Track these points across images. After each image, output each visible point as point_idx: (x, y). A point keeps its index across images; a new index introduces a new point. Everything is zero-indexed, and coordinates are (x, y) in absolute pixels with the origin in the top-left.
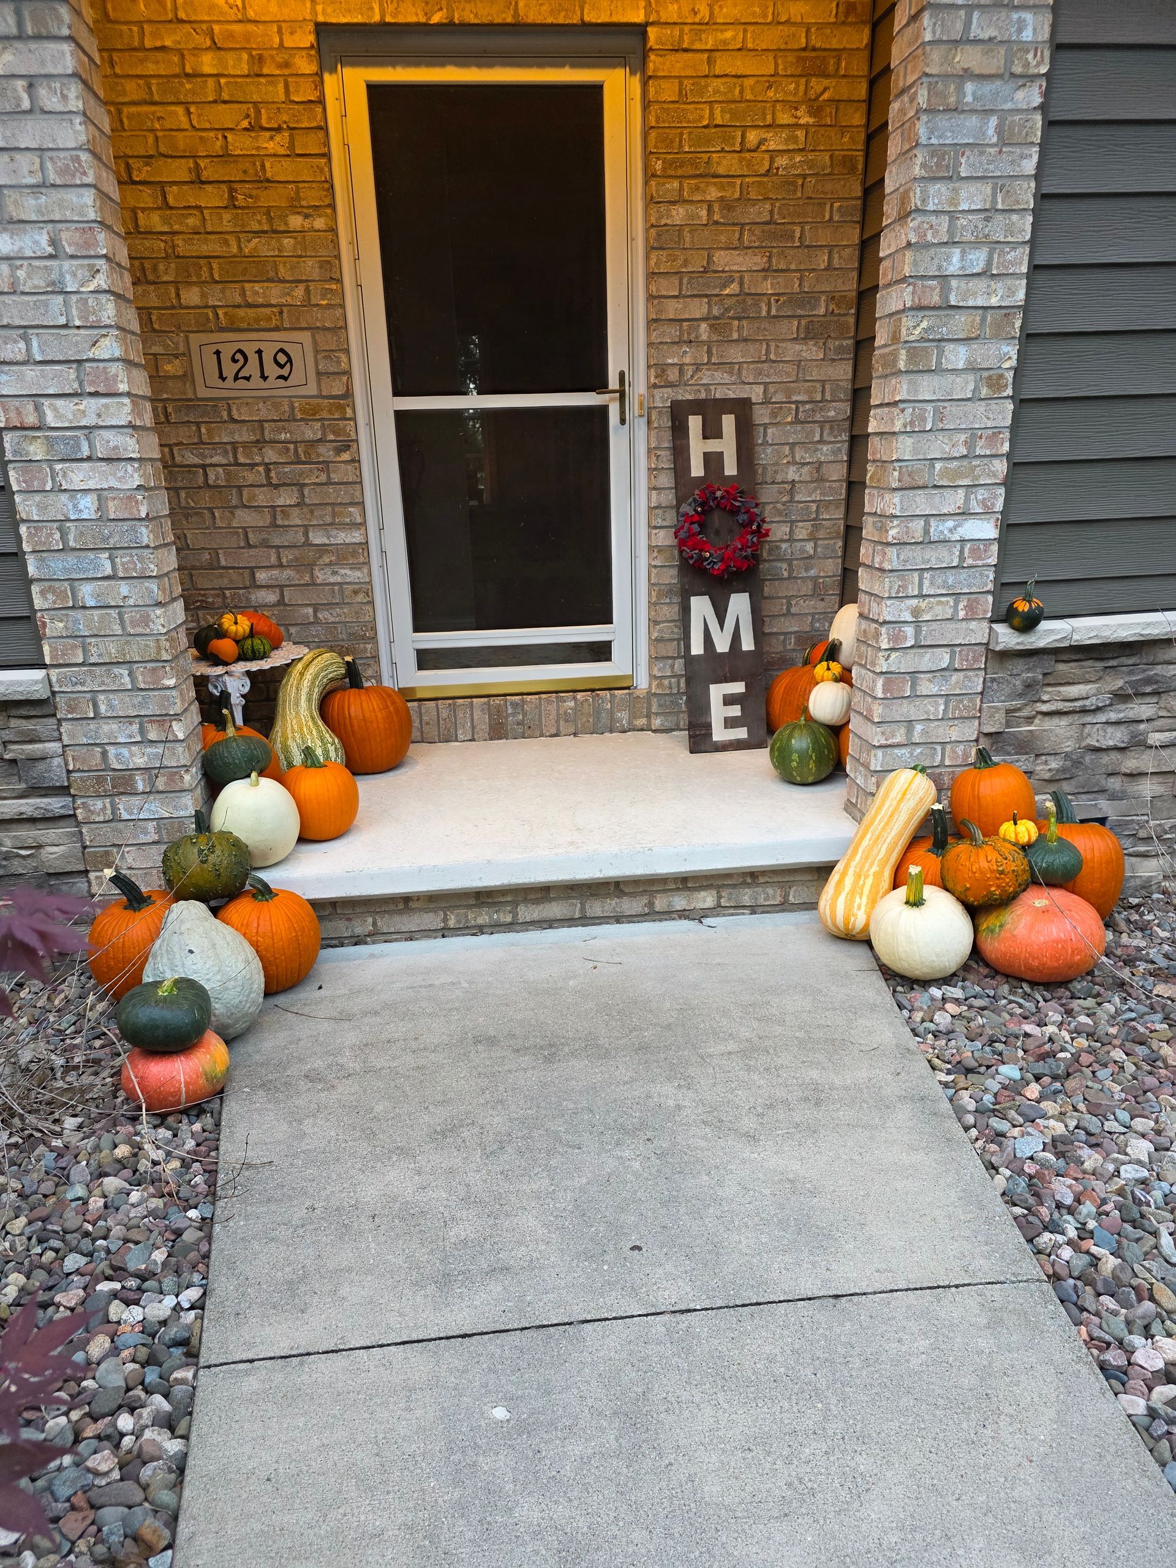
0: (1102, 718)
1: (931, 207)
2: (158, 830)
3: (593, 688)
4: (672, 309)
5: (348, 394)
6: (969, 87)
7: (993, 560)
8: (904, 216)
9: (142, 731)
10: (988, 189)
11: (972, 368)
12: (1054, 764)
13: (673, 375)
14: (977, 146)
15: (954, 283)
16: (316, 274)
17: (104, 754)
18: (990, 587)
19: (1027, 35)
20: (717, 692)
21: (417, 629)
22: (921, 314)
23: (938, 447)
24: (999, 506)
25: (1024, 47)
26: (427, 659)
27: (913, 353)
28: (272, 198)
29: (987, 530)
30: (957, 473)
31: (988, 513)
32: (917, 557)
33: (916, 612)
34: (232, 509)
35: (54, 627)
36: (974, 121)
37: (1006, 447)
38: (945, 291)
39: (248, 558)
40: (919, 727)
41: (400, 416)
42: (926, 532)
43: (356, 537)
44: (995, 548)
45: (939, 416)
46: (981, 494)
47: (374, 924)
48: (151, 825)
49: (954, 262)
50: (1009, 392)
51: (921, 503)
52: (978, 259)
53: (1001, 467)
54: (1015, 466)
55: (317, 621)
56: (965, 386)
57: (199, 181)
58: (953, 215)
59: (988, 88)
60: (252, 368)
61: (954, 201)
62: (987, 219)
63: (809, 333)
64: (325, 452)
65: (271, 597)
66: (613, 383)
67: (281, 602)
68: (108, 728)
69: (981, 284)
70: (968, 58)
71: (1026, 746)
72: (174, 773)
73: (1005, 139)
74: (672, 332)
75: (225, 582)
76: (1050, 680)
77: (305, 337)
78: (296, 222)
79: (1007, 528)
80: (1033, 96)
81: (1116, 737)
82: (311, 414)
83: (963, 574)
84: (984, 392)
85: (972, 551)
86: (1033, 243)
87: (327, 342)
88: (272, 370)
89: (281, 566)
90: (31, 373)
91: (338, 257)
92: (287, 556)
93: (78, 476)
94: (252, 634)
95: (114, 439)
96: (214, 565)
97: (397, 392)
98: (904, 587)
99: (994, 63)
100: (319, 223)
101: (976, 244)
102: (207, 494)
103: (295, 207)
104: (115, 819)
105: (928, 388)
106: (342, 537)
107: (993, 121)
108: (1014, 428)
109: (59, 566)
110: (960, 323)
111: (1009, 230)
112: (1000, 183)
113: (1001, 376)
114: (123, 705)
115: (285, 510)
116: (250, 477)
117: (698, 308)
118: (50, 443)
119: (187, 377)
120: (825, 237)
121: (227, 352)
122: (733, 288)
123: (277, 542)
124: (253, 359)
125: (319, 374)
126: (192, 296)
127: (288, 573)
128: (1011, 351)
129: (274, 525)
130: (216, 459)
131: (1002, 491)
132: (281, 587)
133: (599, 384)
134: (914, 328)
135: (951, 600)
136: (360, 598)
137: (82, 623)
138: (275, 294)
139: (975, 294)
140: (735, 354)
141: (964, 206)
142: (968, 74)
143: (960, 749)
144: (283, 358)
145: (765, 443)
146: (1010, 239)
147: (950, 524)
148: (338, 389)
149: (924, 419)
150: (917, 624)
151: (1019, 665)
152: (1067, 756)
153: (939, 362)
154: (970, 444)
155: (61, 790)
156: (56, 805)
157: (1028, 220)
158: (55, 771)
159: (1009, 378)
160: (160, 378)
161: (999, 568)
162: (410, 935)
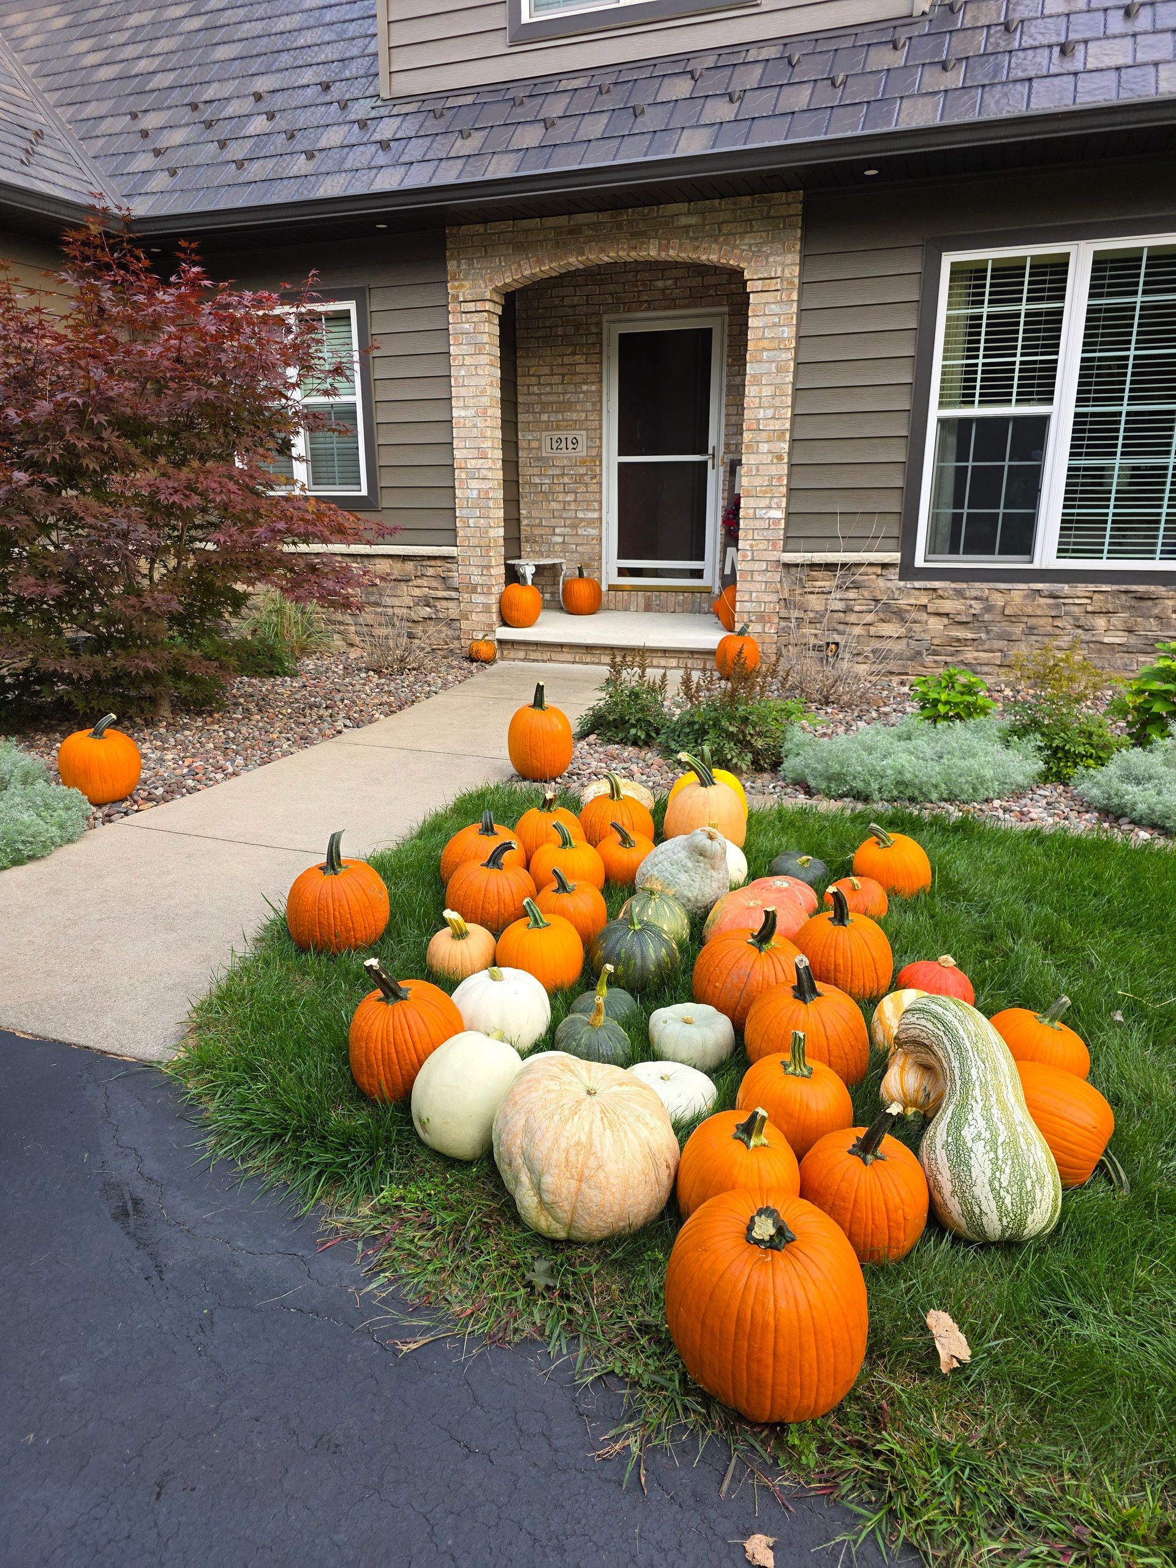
0: (833, 596)
1: (752, 394)
2: (482, 607)
3: (692, 591)
4: (733, 420)
5: (599, 455)
6: (765, 354)
7: (782, 526)
10: (773, 388)
11: (770, 452)
13: (733, 448)
14: (769, 374)
15: (763, 421)
16: (590, 408)
17: (470, 578)
18: (782, 537)
19: (786, 335)
21: (619, 558)
22: (749, 432)
23: (758, 481)
24: (784, 505)
25: (784, 339)
26: (622, 572)
28: (576, 380)
29: (779, 514)
30: (765, 492)
31: (779, 507)
32: (752, 524)
33: (751, 546)
34: (549, 502)
35: (461, 533)
36: (767, 365)
37: (785, 482)
38: (759, 424)
39: (553, 522)
40: (754, 595)
41: (621, 465)
42: (755, 514)
43: (596, 515)
44: (783, 522)
45: (758, 470)
46: (776, 500)
48: (480, 605)
50: (786, 460)
51: (753, 503)
52: (770, 413)
53: (784, 490)
54: (790, 490)
55: (576, 551)
56: (768, 459)
57: (552, 373)
58: (760, 397)
59: (772, 353)
60: (563, 445)
61: (760, 392)
62: (775, 398)
64: (587, 479)
65: (560, 539)
66: (710, 451)
67: (564, 542)
68: (472, 569)
69: (772, 422)
70: (761, 344)
72: (490, 587)
73: (779, 370)
74: (733, 430)
75: (543, 532)
76: (808, 578)
77: (584, 433)
79: (789, 514)
80: (790, 355)
81: (840, 606)
82: (583, 463)
83: (772, 532)
84: (775, 461)
85: (774, 523)
86: (793, 406)
87: (592, 434)
88: (570, 446)
89: (565, 526)
90: (465, 451)
91: (601, 401)
92: (568, 522)
93: (474, 484)
95: (485, 472)
97: (620, 455)
98: (747, 536)
99: (775, 344)
101: (769, 407)
102: (541, 495)
103: (585, 382)
105: (753, 459)
106: (590, 515)
107: (774, 365)
108: (789, 476)
109: (465, 512)
110: (765, 436)
111: (782, 402)
112: (777, 386)
113: (783, 455)
115: (569, 503)
116: (558, 489)
118: (467, 473)
119: (539, 448)
121: (555, 438)
123: (565, 516)
124: (564, 441)
125: (588, 447)
126: (545, 417)
127: (568, 529)
128: (786, 446)
129: (564, 509)
130: (547, 481)
131: (785, 499)
132: (564, 536)
133: (704, 451)
134: (748, 437)
135: (769, 542)
136: (594, 542)
137: (469, 532)
138: (575, 416)
139: (770, 425)
141: (765, 394)
142: (764, 349)
143: (772, 605)
144: (575, 441)
146: (783, 405)
147: (765, 511)
148: (594, 452)
149: (752, 471)
150: (753, 551)
151: (793, 570)
152: (817, 612)
153: (757, 450)
154: (771, 480)
155: (456, 590)
156: (454, 594)
157: (790, 399)
158: (455, 583)
159: (786, 456)
160: (530, 449)
161: (786, 529)
162: (563, 662)
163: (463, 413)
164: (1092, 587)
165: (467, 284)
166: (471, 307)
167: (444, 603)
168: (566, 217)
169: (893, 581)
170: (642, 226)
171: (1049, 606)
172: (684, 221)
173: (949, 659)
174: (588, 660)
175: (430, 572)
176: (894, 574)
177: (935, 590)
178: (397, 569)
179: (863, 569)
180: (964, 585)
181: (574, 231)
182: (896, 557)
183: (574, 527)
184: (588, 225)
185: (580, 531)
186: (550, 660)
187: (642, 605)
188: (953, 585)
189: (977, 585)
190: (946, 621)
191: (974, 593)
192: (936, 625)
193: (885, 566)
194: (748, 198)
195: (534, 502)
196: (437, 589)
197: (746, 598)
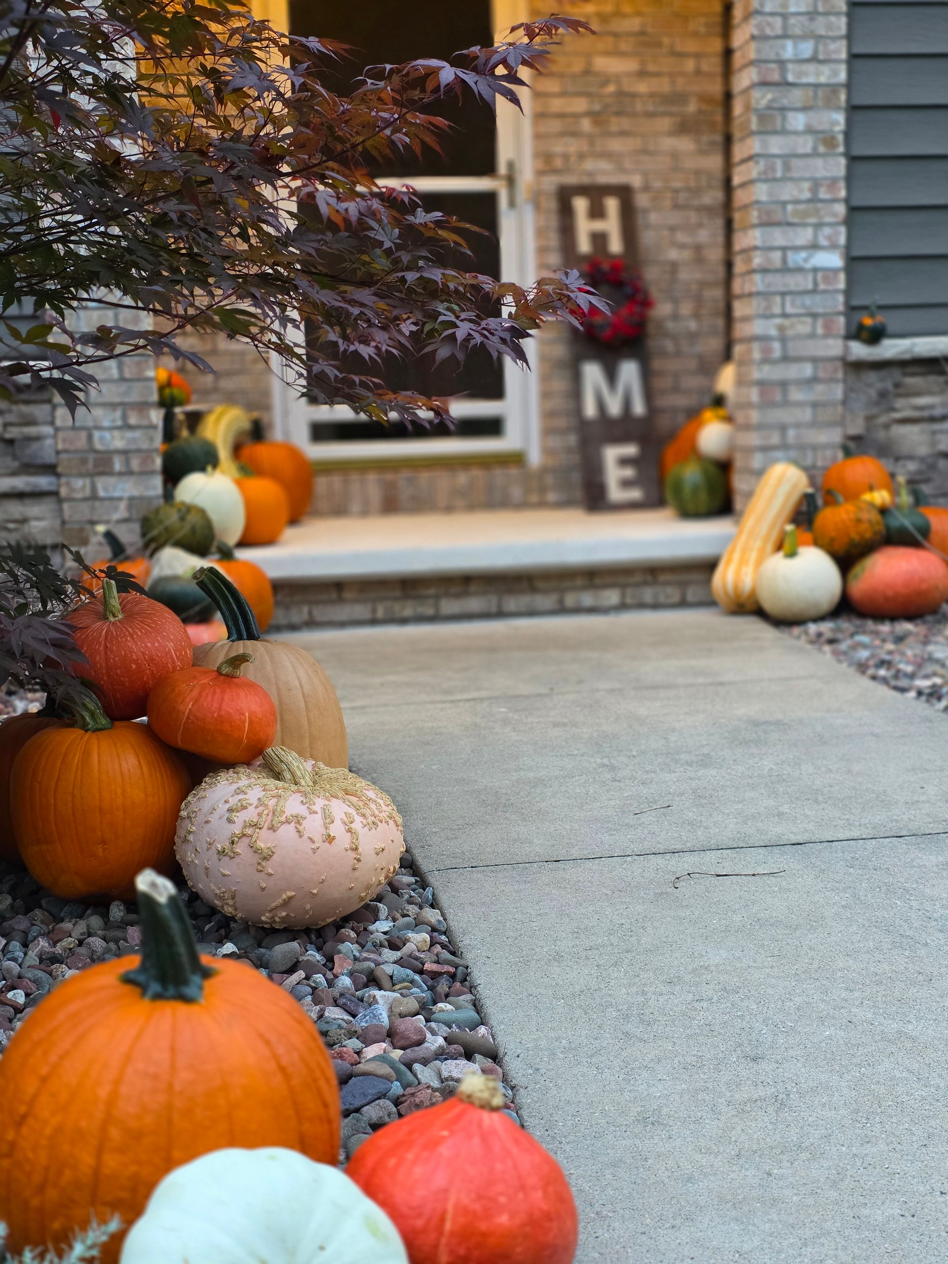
1: (767, 9)
2: (129, 508)
3: (486, 462)
4: (557, 105)
7: (841, 285)
8: (747, 17)
9: (124, 417)
11: (810, 130)
12: (912, 466)
13: (558, 163)
15: (790, 66)
17: (90, 437)
18: (841, 308)
20: (611, 454)
22: (764, 89)
23: (788, 192)
24: (842, 240)
26: (321, 432)
27: (763, 118)
29: (835, 260)
30: (805, 214)
31: (833, 246)
32: (778, 282)
33: (781, 328)
37: (843, 193)
38: (783, 71)
40: (791, 433)
42: (784, 260)
44: (842, 277)
45: (787, 168)
46: (827, 231)
47: (310, 613)
48: (123, 505)
49: (789, 50)
50: (841, 149)
51: (778, 237)
52: (807, 48)
53: (841, 209)
54: (853, 210)
55: (215, 390)
56: (806, 145)
58: (785, 16)
61: (785, 6)
62: (812, 19)
63: (684, 128)
66: (502, 169)
68: (96, 414)
69: (811, 67)
71: (885, 451)
74: (556, 126)
76: (901, 391)
83: (818, 298)
84: (822, 149)
94: (170, 384)
98: (768, 307)
101: (804, 37)
104: (94, 497)
105: (776, 145)
108: (849, 179)
110: (796, 96)
113: (833, 138)
114: (110, 393)
117: (580, 105)
120: (691, 46)
122: (611, 88)
128: (839, 119)
131: (843, 230)
133: (489, 169)
134: (763, 98)
135: (809, 320)
139: (806, 74)
140: (616, 145)
141: (793, 9)
143: (829, 453)
145: (648, 226)
146: (831, 34)
147: (803, 254)
149: (773, 169)
150: (783, 340)
151: (872, 376)
152: (922, 460)
153: (783, 126)
154: (814, 189)
155: (50, 469)
156: (43, 482)
157: (843, 20)
158: (46, 451)
159: (840, 138)
161: (848, 293)
162: (342, 625)
174: (408, 612)
186: (311, 624)
187: (376, 501)
197: (775, 439)
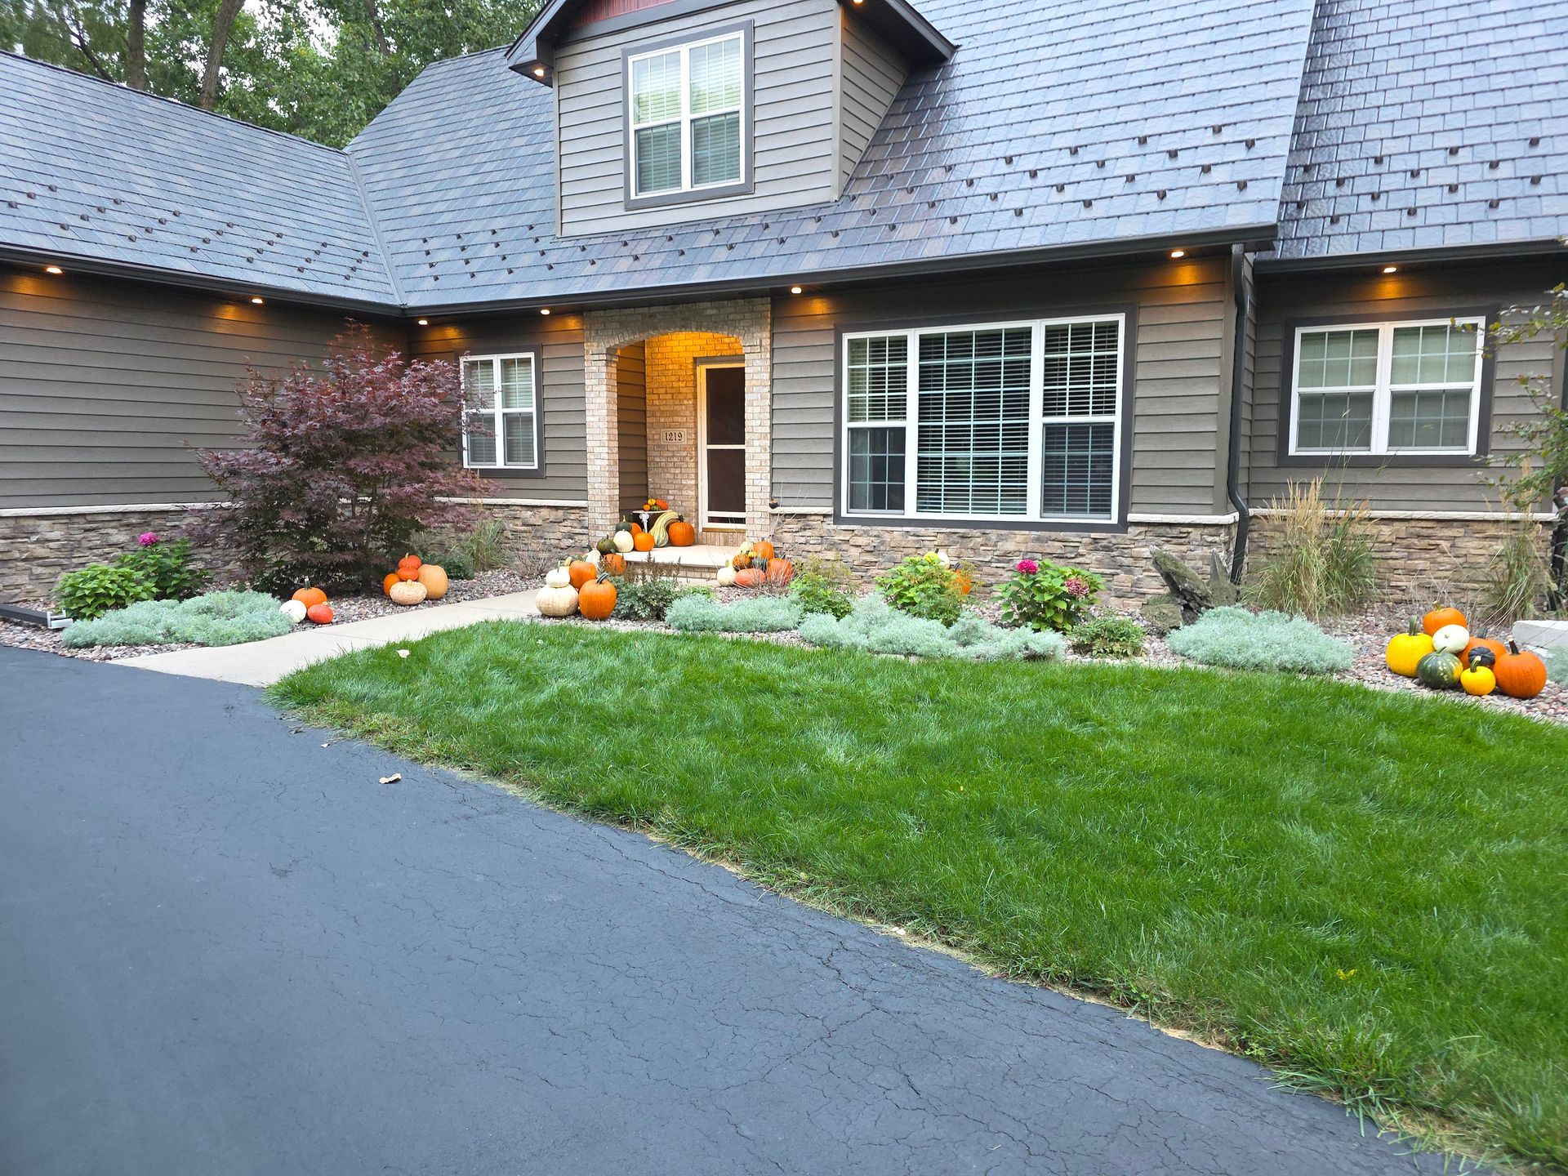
0: (798, 534)
5: (694, 444)
6: (755, 388)
7: (769, 491)
10: (759, 408)
11: (760, 446)
16: (689, 415)
17: (595, 520)
18: (769, 497)
19: (765, 378)
21: (709, 510)
23: (754, 463)
24: (769, 477)
25: (764, 380)
26: (712, 520)
28: (681, 397)
29: (766, 483)
30: (759, 470)
31: (766, 479)
32: (752, 489)
33: (753, 502)
35: (590, 492)
36: (756, 395)
37: (769, 464)
38: (753, 429)
40: (755, 533)
41: (709, 451)
43: (694, 482)
44: (769, 488)
45: (754, 456)
46: (764, 474)
50: (768, 451)
51: (755, 476)
52: (759, 423)
53: (768, 469)
54: (772, 469)
57: (666, 393)
59: (761, 388)
60: (673, 438)
61: (753, 411)
64: (688, 459)
65: (672, 498)
67: (674, 500)
68: (596, 515)
69: (760, 428)
70: (752, 383)
72: (608, 526)
73: (762, 398)
75: (662, 493)
76: (783, 522)
77: (685, 430)
78: (685, 402)
79: (771, 483)
80: (767, 389)
81: (803, 540)
83: (763, 494)
84: (763, 451)
85: (764, 488)
86: (771, 418)
87: (691, 431)
88: (678, 438)
89: (675, 489)
90: (593, 442)
91: (696, 410)
92: (677, 487)
93: (598, 462)
94: (656, 504)
96: (660, 488)
97: (708, 444)
99: (759, 383)
100: (690, 402)
102: (660, 469)
103: (685, 399)
106: (690, 482)
108: (772, 460)
109: (592, 479)
114: (598, 510)
115: (677, 474)
116: (670, 465)
118: (594, 455)
119: (660, 438)
121: (668, 433)
123: (675, 483)
124: (674, 435)
125: (688, 439)
126: (662, 420)
127: (677, 491)
128: (768, 443)
129: (674, 478)
130: (664, 460)
131: (769, 474)
135: (760, 500)
136: (694, 499)
137: (595, 492)
138: (679, 419)
139: (761, 430)
144: (681, 435)
146: (766, 418)
147: (758, 481)
148: (692, 442)
151: (775, 518)
154: (763, 463)
155: (587, 528)
156: (585, 531)
158: (587, 524)
159: (768, 448)
160: (654, 440)
161: (770, 493)
163: (592, 419)
164: (937, 530)
165: (595, 344)
166: (596, 357)
167: (580, 537)
168: (647, 309)
169: (829, 525)
170: (687, 314)
171: (914, 541)
172: (709, 312)
173: (863, 574)
175: (573, 517)
176: (830, 520)
177: (853, 531)
178: (553, 515)
179: (813, 518)
180: (869, 528)
181: (652, 316)
182: (830, 510)
183: (680, 490)
184: (659, 313)
185: (684, 493)
187: (722, 541)
188: (864, 528)
189: (875, 528)
190: (860, 550)
191: (876, 533)
192: (855, 552)
193: (825, 516)
194: (742, 301)
195: (656, 474)
196: (575, 528)
197: (751, 534)
